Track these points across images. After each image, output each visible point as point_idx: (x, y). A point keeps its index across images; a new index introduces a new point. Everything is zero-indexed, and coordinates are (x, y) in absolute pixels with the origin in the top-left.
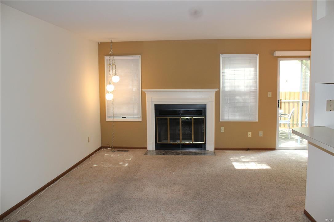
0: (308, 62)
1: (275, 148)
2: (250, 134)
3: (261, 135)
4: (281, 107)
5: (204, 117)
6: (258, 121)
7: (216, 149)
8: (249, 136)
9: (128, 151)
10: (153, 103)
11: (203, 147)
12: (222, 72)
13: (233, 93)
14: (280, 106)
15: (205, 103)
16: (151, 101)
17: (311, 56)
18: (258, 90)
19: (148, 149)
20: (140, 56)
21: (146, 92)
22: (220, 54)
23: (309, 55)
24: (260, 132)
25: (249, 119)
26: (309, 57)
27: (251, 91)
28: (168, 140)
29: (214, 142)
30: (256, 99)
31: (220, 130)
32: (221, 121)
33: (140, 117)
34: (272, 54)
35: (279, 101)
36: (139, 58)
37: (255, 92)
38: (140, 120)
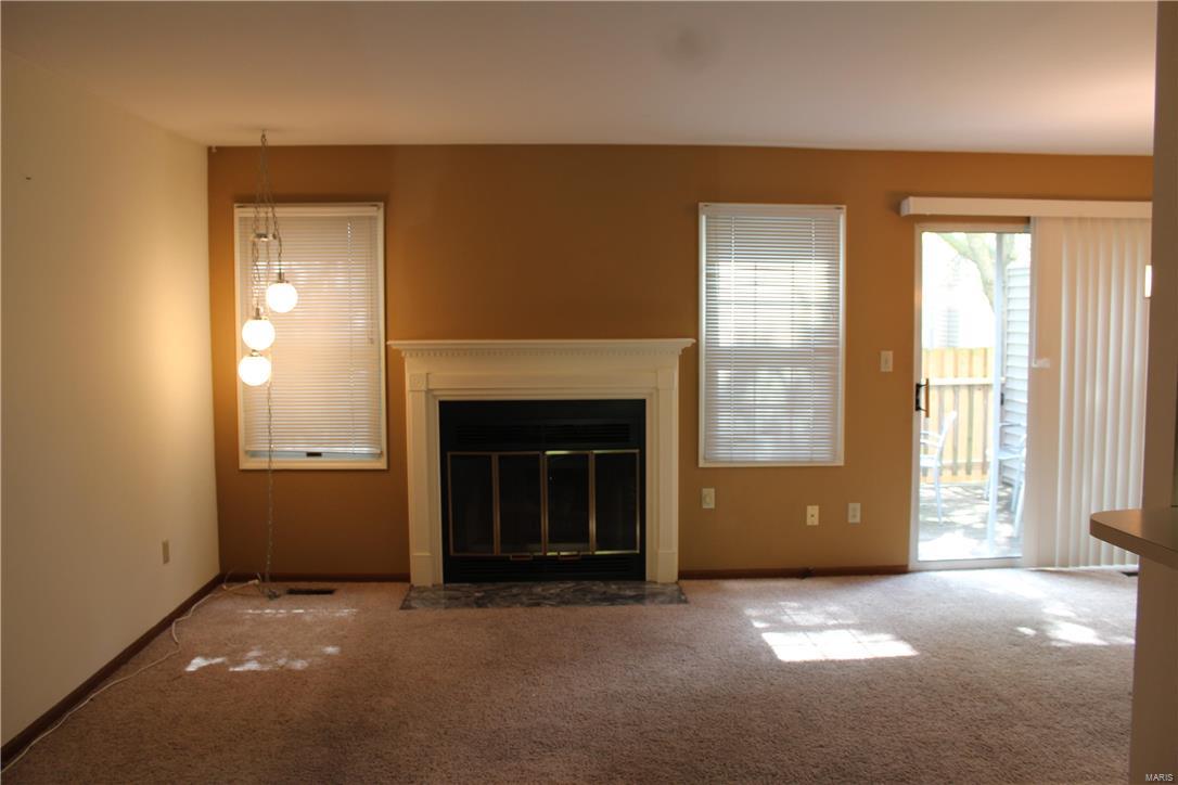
0: (1026, 240)
1: (907, 566)
2: (813, 515)
3: (854, 516)
4: (927, 411)
5: (637, 451)
6: (842, 464)
7: (684, 575)
8: (809, 523)
9: (330, 592)
10: (433, 396)
12: (708, 275)
13: (752, 358)
14: (923, 405)
15: (640, 397)
16: (423, 388)
17: (1035, 218)
18: (842, 346)
19: (413, 580)
20: (382, 204)
21: (406, 350)
22: (701, 205)
23: (1026, 215)
24: (851, 506)
25: (811, 458)
26: (1027, 220)
27: (816, 350)
28: (493, 543)
29: (675, 549)
30: (835, 378)
31: (700, 499)
32: (702, 464)
33: (381, 453)
34: (897, 208)
35: (919, 386)
36: (377, 213)
37: (835, 352)
38: (382, 464)
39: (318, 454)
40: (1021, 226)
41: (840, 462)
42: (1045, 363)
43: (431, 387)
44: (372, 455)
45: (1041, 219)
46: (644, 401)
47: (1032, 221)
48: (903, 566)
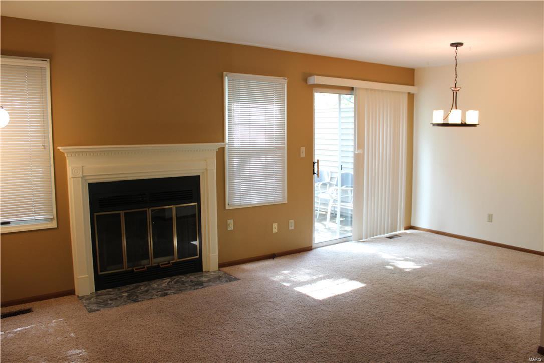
0: (352, 98)
1: (311, 246)
2: (275, 227)
3: (291, 226)
4: (318, 175)
5: (196, 203)
6: (286, 202)
7: (222, 265)
8: (273, 232)
10: (86, 180)
11: (196, 266)
13: (248, 152)
14: (316, 171)
15: (198, 175)
16: (80, 175)
17: (356, 88)
18: (285, 146)
19: (76, 293)
20: (48, 60)
21: (66, 153)
22: (225, 73)
23: (352, 86)
24: (290, 221)
25: (274, 200)
26: (352, 89)
27: (276, 147)
28: (123, 263)
29: (217, 254)
30: (283, 161)
31: (227, 225)
32: (227, 207)
33: (54, 218)
34: (305, 80)
35: (314, 163)
36: (46, 65)
37: (282, 148)
38: (54, 225)
39: (8, 223)
40: (349, 92)
41: (286, 201)
42: (360, 151)
43: (84, 175)
44: (46, 219)
45: (359, 88)
46: (199, 177)
47: (354, 89)
48: (310, 247)
